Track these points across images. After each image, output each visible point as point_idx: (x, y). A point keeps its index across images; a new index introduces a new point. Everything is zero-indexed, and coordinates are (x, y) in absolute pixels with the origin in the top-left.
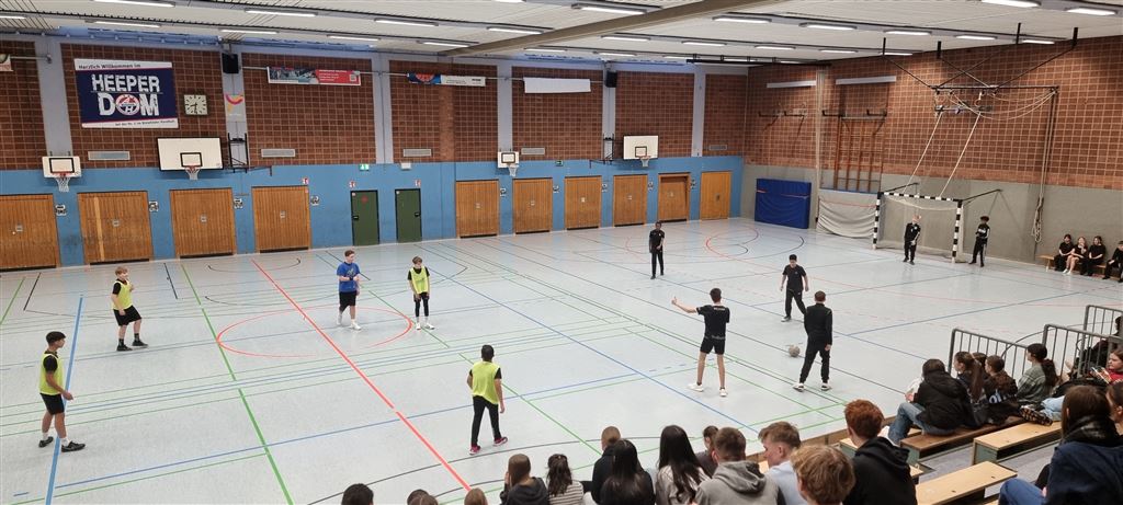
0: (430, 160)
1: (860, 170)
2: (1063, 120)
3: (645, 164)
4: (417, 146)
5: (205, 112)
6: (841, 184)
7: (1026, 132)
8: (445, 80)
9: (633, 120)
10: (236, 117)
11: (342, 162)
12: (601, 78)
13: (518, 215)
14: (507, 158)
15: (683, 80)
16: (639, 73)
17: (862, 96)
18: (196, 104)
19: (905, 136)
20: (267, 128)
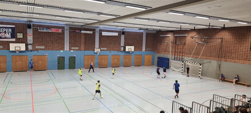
0: (78, 50)
1: (180, 56)
2: (224, 46)
3: (131, 53)
4: (75, 47)
5: (22, 37)
6: (176, 59)
7: (216, 48)
8: (82, 32)
9: (128, 42)
10: (30, 39)
11: (56, 50)
12: (121, 33)
13: (100, 64)
14: (97, 50)
15: (140, 34)
16: (130, 32)
17: (180, 39)
18: (20, 36)
19: (190, 48)
20: (38, 41)
